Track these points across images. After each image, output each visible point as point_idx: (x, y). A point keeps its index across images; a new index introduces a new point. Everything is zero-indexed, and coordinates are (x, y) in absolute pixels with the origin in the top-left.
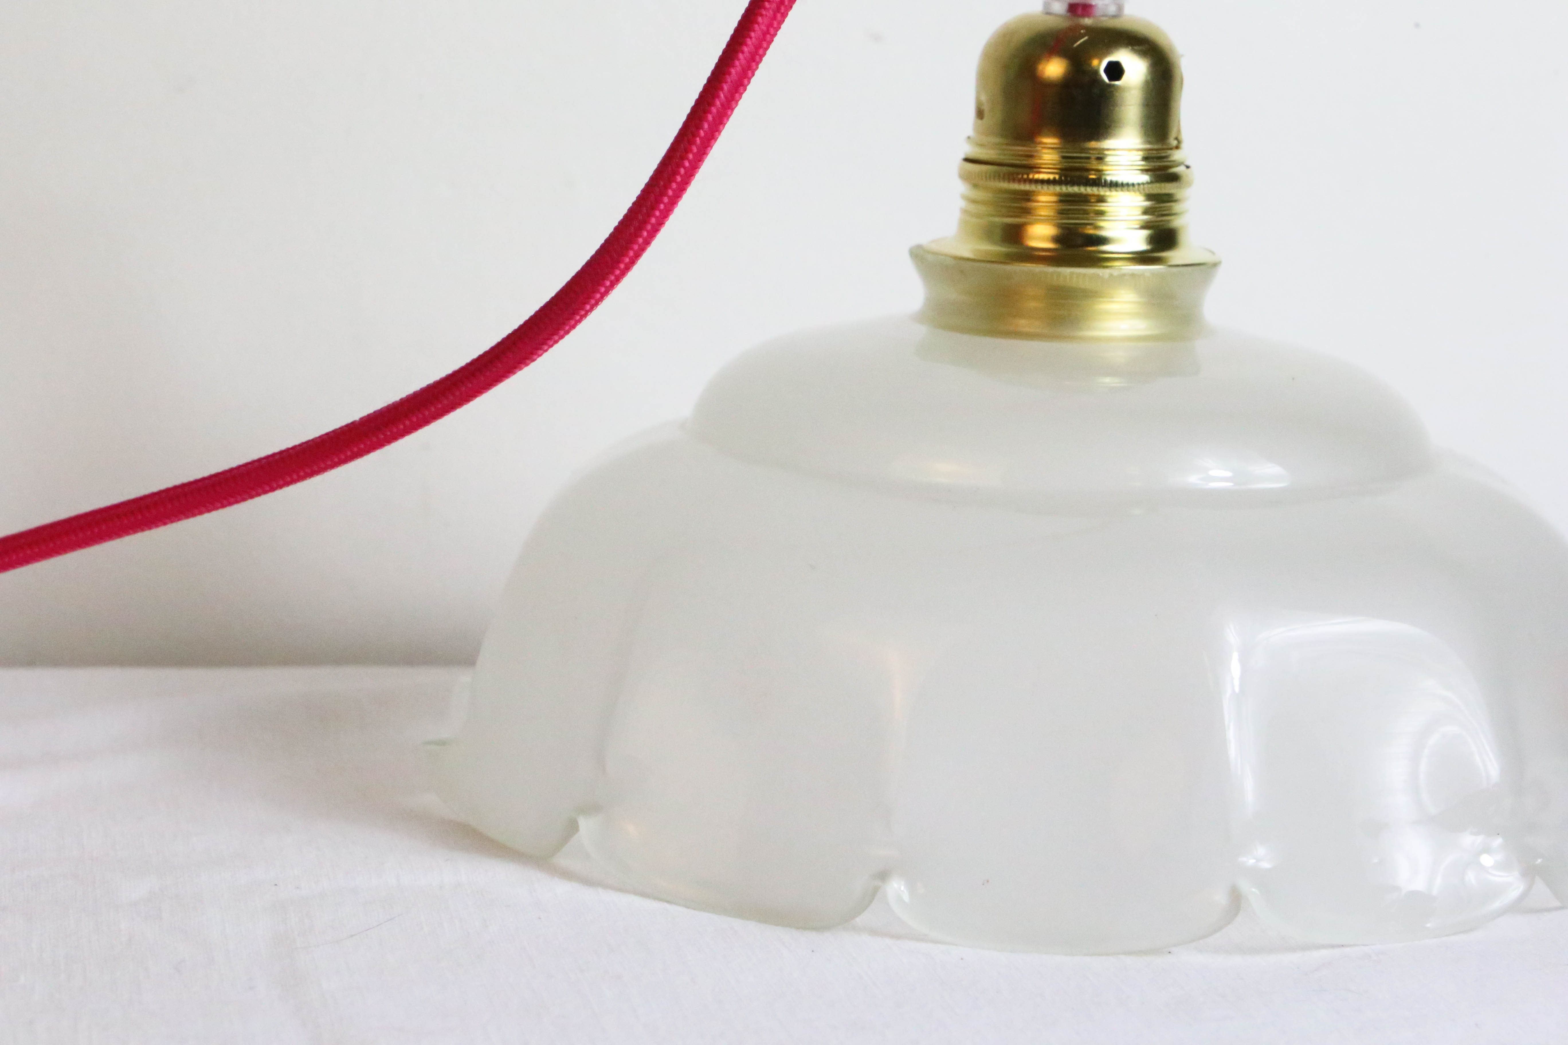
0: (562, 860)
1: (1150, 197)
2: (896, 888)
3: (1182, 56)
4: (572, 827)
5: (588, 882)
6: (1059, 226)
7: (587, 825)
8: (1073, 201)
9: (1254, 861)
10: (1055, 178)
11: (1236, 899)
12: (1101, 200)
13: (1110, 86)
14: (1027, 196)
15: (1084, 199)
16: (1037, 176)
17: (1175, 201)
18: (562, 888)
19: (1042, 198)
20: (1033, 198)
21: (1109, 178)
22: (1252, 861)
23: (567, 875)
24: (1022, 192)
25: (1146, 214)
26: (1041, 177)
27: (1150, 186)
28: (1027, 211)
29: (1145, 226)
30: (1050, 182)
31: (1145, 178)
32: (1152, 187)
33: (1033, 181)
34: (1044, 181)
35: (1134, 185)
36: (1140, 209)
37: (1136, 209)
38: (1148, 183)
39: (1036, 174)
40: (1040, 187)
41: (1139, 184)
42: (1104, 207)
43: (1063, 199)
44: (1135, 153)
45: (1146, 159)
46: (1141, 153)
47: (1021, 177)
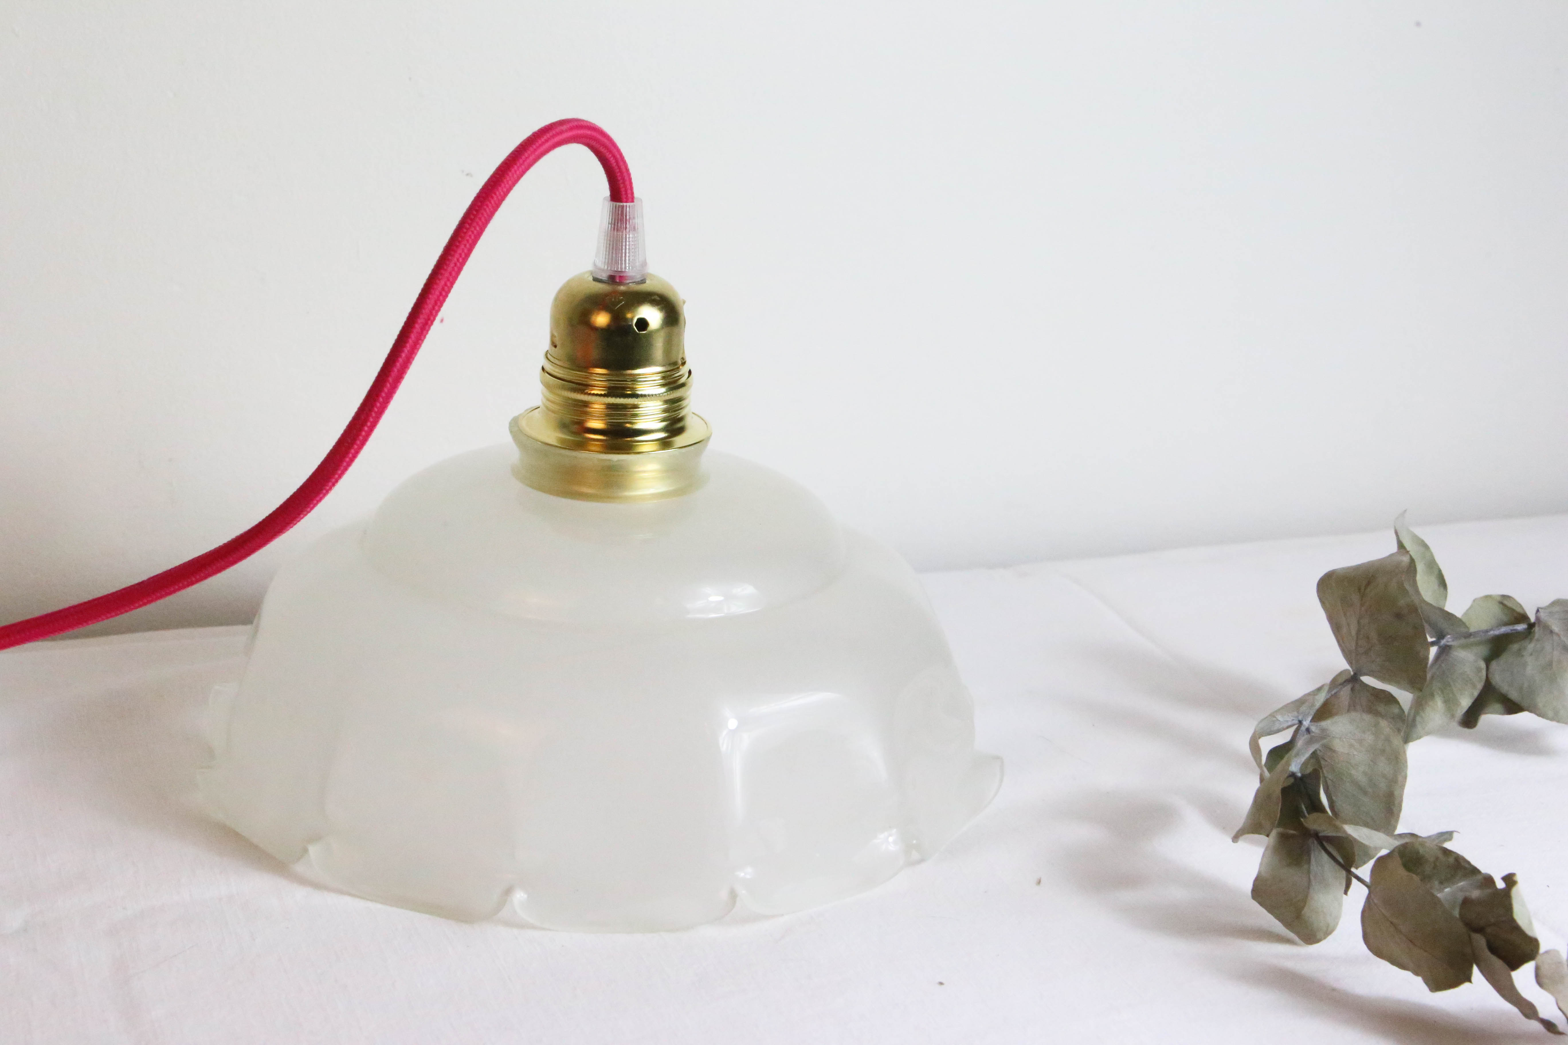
0: (299, 868)
1: (666, 402)
2: (519, 896)
3: (684, 302)
4: (306, 851)
5: (317, 886)
6: (606, 424)
7: (314, 850)
8: (617, 408)
9: (743, 874)
10: (605, 393)
11: (733, 896)
12: (636, 407)
13: (639, 334)
14: (586, 404)
15: (624, 407)
16: (593, 392)
17: (684, 399)
18: (299, 894)
19: (596, 406)
20: (590, 405)
21: (639, 393)
22: (742, 875)
23: (303, 881)
24: (582, 401)
25: (664, 412)
26: (596, 392)
27: (666, 394)
28: (586, 413)
29: (663, 420)
30: (601, 395)
31: (663, 390)
32: (668, 394)
33: (590, 394)
34: (597, 395)
35: (656, 395)
36: (660, 410)
37: (658, 410)
38: (665, 392)
39: (591, 390)
40: (594, 399)
41: (659, 394)
42: (636, 411)
43: (610, 406)
44: (656, 375)
45: (663, 378)
46: (660, 375)
47: (582, 392)
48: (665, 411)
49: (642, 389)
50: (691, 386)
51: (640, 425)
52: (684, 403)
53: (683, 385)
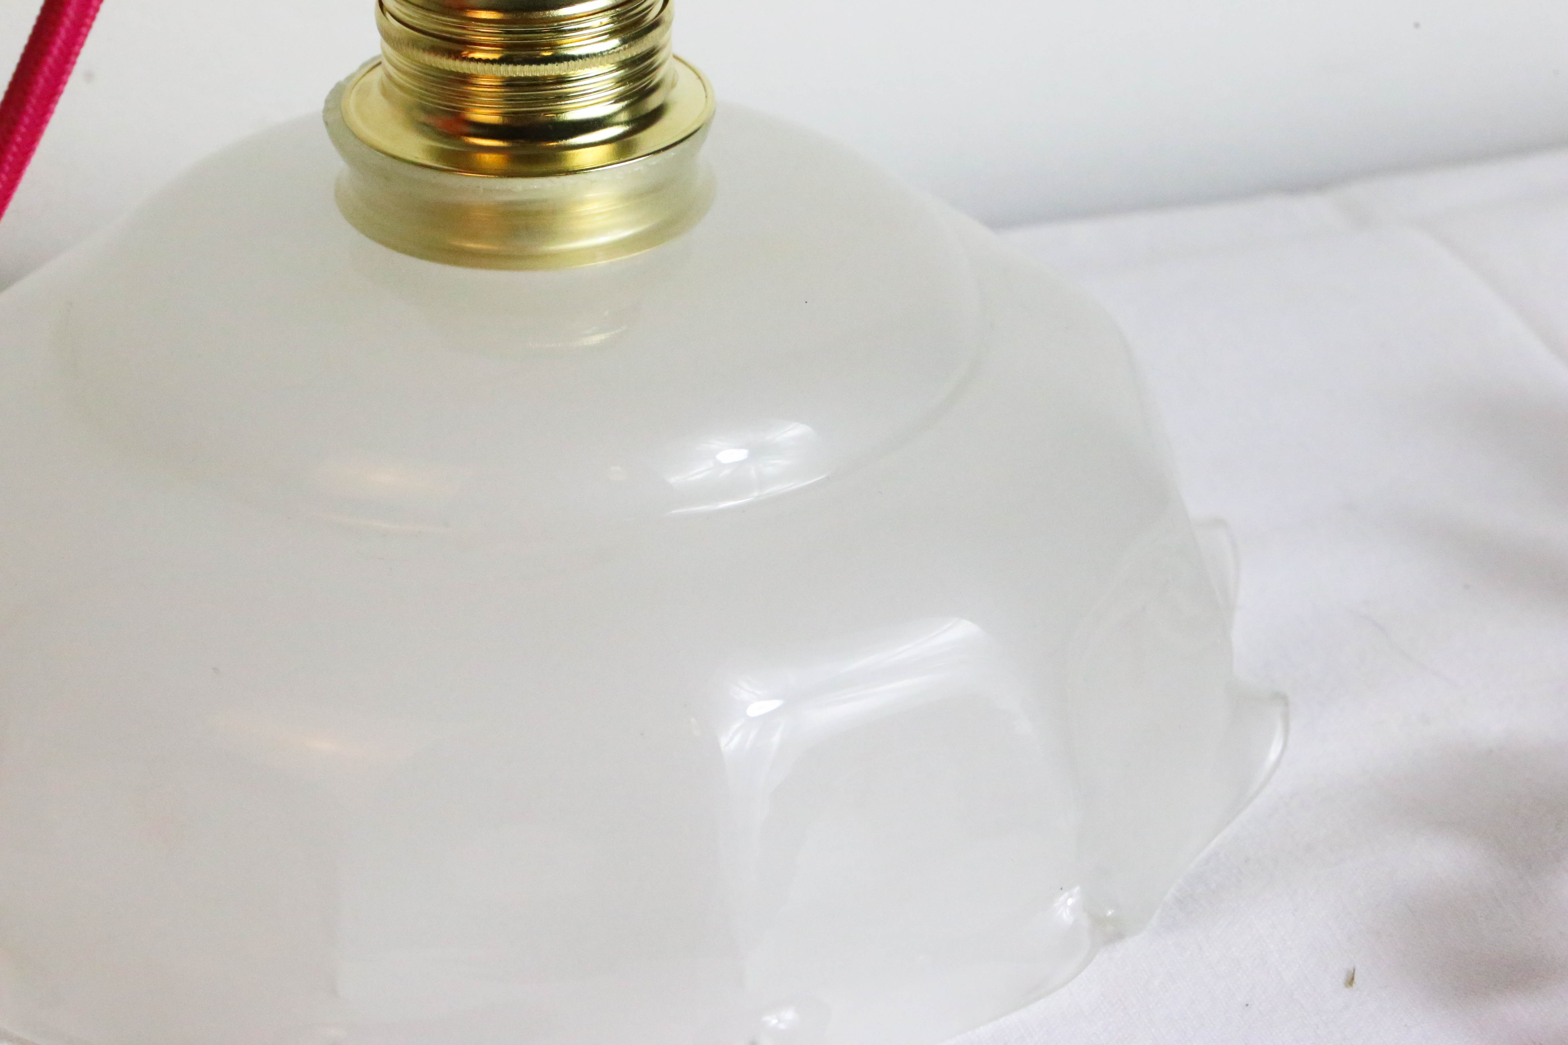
1: (622, 64)
10: (500, 58)
14: (465, 79)
15: (540, 82)
16: (477, 55)
20: (473, 81)
24: (457, 74)
25: (618, 85)
26: (483, 56)
27: (621, 48)
28: (466, 95)
29: (619, 99)
30: (493, 62)
31: (615, 42)
32: (625, 49)
33: (472, 60)
34: (487, 61)
35: (601, 53)
36: (613, 80)
37: (607, 82)
38: (620, 46)
39: (471, 52)
40: (480, 67)
41: (608, 51)
42: (568, 88)
43: (511, 83)
44: (601, 14)
45: (617, 18)
46: (609, 12)
47: (456, 55)
48: (621, 81)
49: (572, 45)
50: (670, 23)
51: (573, 113)
52: (659, 58)
53: (655, 24)
